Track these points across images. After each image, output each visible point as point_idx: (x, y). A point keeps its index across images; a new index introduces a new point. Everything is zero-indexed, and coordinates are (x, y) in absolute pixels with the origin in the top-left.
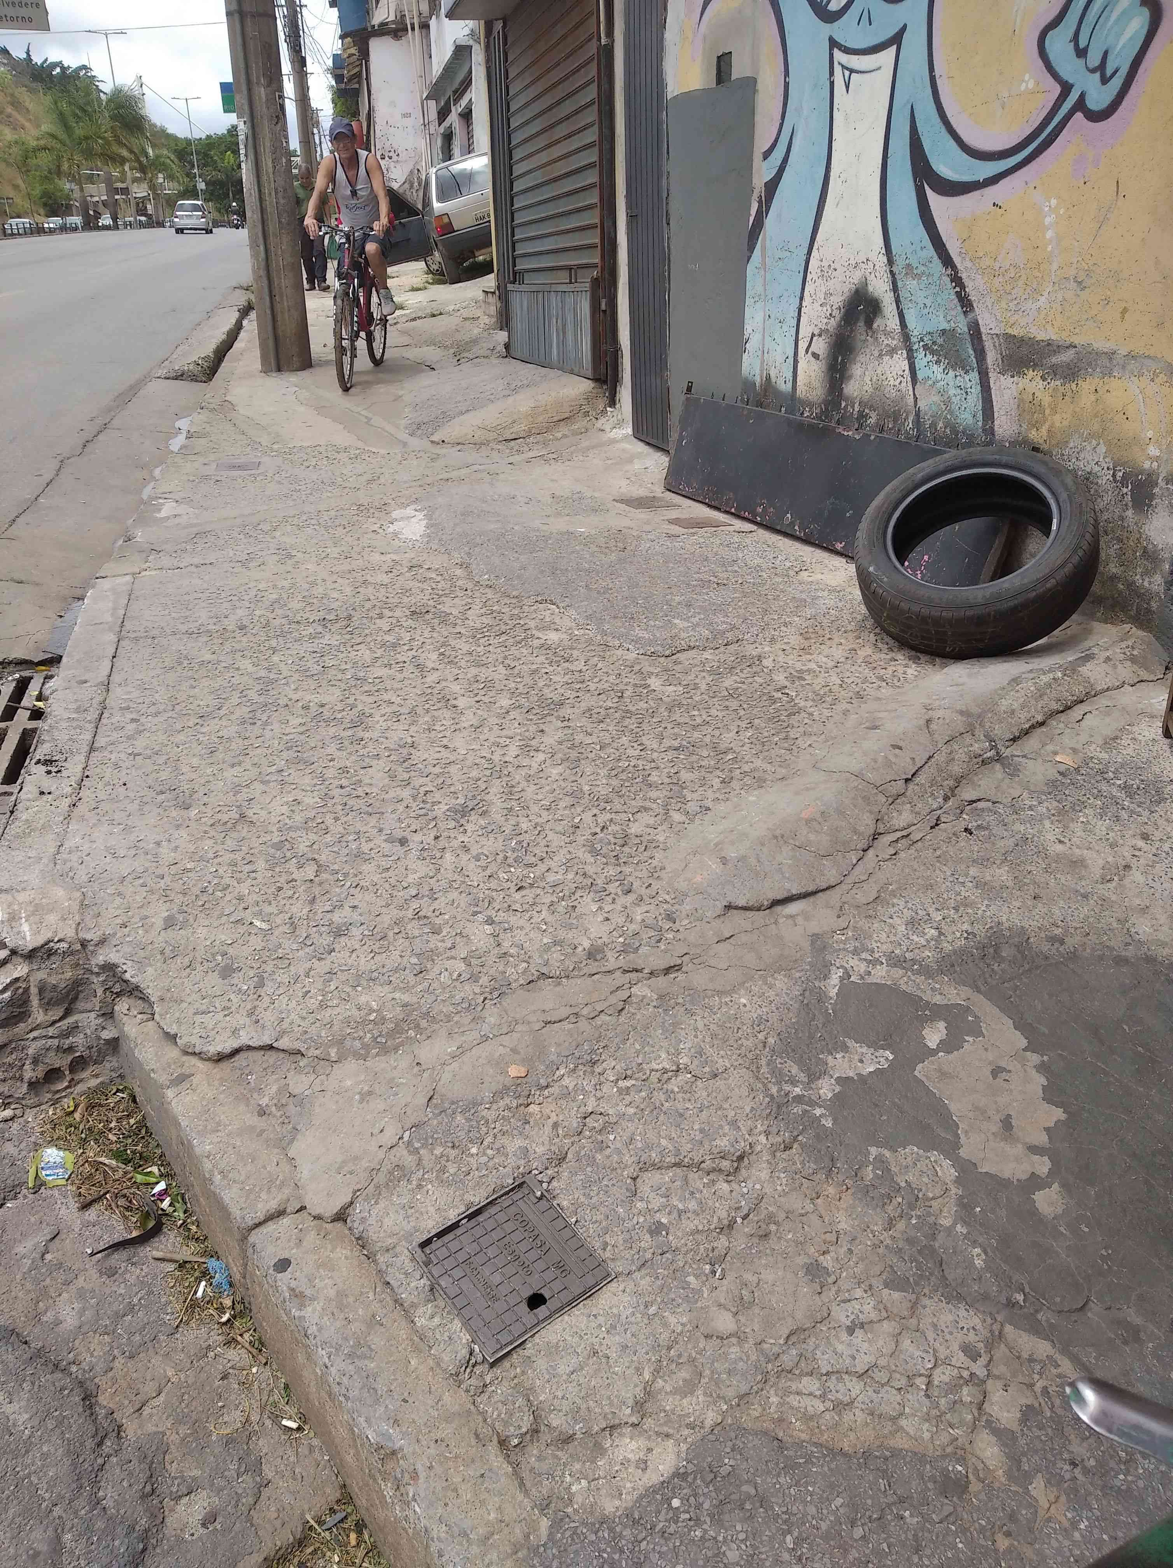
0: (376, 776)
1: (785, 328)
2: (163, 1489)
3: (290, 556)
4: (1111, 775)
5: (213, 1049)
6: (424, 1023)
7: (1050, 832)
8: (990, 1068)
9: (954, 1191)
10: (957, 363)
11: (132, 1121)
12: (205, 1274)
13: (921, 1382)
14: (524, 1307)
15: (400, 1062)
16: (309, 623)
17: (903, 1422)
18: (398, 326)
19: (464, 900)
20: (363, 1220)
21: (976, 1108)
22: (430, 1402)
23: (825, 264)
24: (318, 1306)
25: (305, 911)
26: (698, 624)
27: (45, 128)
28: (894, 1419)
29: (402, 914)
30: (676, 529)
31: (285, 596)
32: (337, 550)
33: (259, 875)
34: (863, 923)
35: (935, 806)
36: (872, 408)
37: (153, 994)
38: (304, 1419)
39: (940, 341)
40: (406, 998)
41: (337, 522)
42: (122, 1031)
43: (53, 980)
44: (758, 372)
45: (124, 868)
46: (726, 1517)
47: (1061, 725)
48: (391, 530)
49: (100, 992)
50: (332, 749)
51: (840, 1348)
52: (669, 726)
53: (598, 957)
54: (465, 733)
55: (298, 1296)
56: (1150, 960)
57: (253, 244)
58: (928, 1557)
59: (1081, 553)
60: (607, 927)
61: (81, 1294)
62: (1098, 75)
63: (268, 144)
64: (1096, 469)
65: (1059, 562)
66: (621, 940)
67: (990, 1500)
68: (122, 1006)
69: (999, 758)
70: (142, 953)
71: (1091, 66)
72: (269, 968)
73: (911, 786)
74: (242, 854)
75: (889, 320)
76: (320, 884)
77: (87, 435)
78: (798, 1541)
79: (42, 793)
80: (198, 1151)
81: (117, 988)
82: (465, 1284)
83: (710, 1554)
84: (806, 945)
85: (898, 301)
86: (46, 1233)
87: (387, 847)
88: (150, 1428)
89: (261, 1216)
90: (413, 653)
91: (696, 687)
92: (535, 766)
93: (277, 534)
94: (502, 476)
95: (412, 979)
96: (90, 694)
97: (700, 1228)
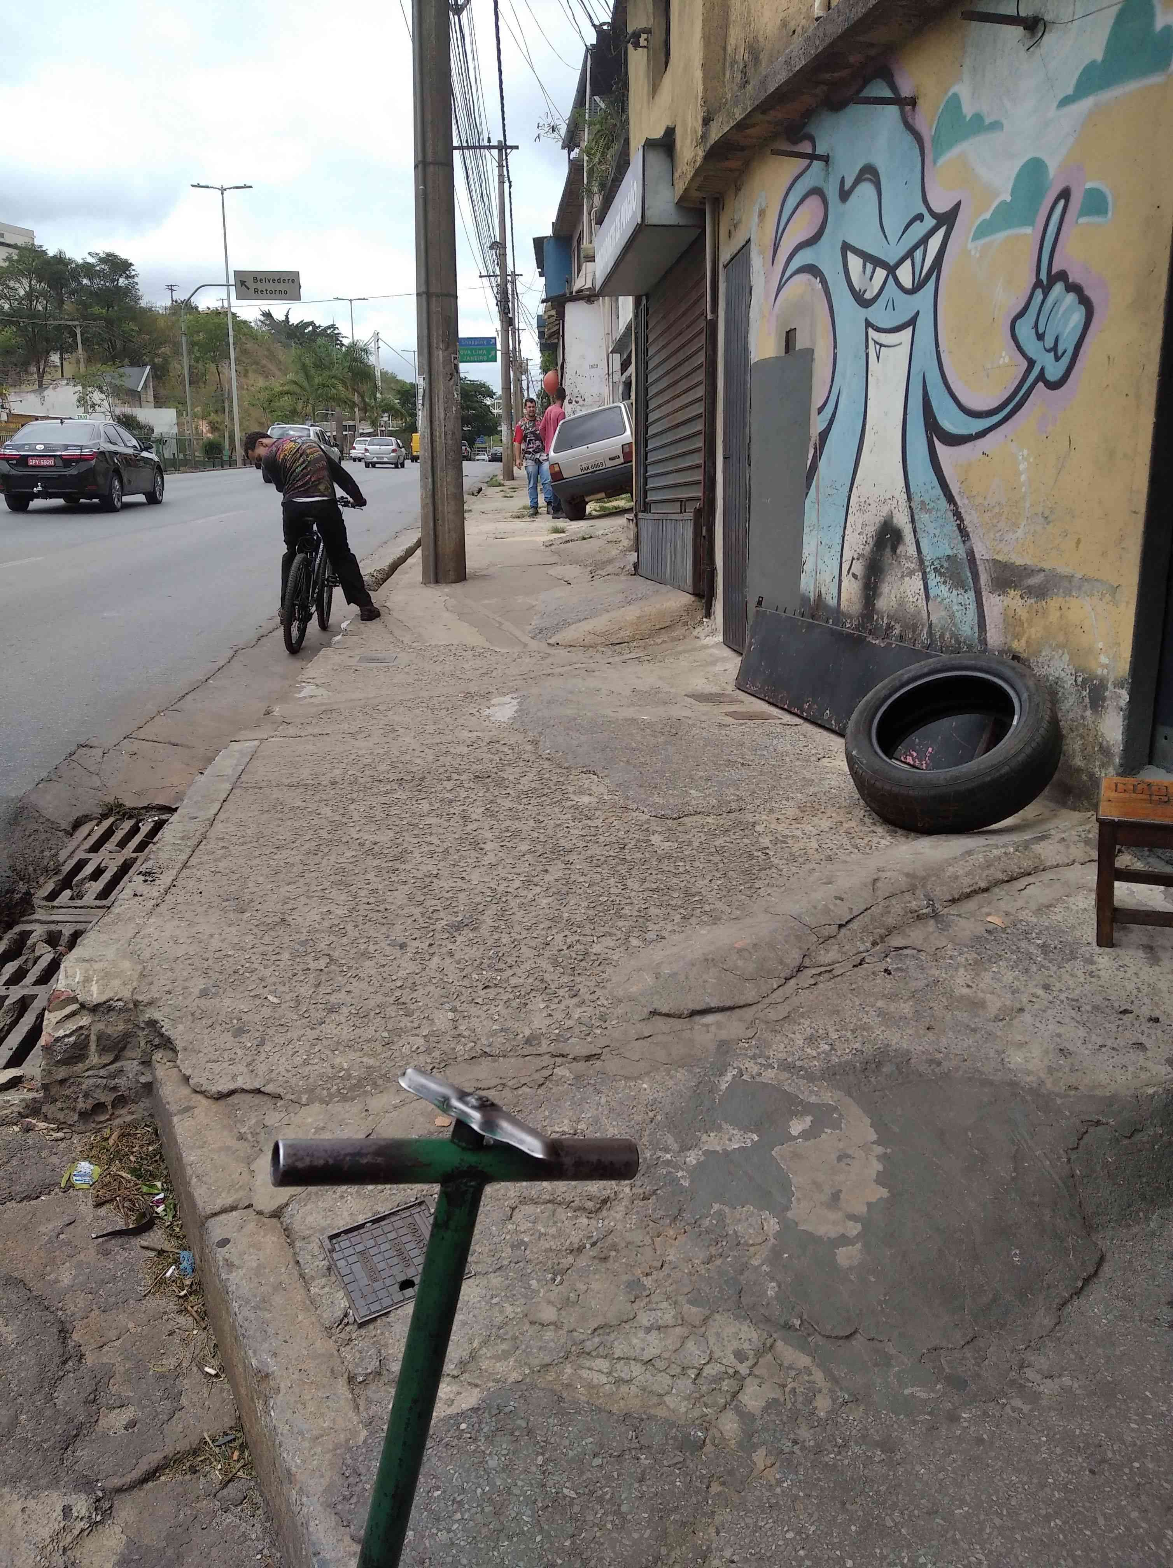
0: (399, 897)
1: (833, 551)
2: (102, 1400)
3: (394, 730)
4: (1034, 935)
5: (214, 1089)
6: (380, 1082)
7: (962, 977)
8: (838, 1154)
9: (773, 1241)
10: (958, 584)
11: (151, 1148)
12: (177, 1262)
13: (692, 1373)
14: (397, 1287)
15: (354, 1108)
16: (389, 781)
17: (667, 1399)
18: (553, 547)
19: (438, 992)
20: (292, 1216)
21: (814, 1183)
22: (304, 1345)
23: (862, 500)
24: (241, 1272)
25: (310, 992)
26: (710, 795)
27: (291, 376)
28: (661, 1396)
29: (385, 999)
30: (729, 720)
31: (377, 760)
32: (434, 727)
33: (282, 964)
34: (768, 1036)
35: (862, 949)
36: (897, 621)
37: (179, 1044)
38: (222, 1369)
39: (946, 565)
40: (371, 1062)
41: (443, 706)
42: (154, 1077)
43: (109, 1031)
44: (812, 589)
45: (180, 951)
46: (498, 1439)
47: (1003, 893)
48: (486, 713)
49: (142, 1044)
50: (370, 876)
51: (635, 1341)
52: (654, 872)
53: (534, 1043)
54: (482, 869)
55: (230, 1265)
56: (1013, 1084)
57: (424, 477)
58: (648, 1486)
59: (1034, 745)
60: (548, 1021)
61: (79, 1265)
62: (1052, 354)
63: (441, 396)
64: (1063, 674)
65: (1012, 752)
66: (557, 1031)
67: (717, 1458)
68: (158, 1056)
69: (935, 915)
70: (178, 1014)
71: (1047, 347)
72: (271, 1032)
73: (843, 931)
74: (273, 947)
75: (908, 547)
76: (328, 973)
77: (262, 631)
78: (546, 1461)
79: (135, 895)
80: (185, 1161)
81: (157, 1041)
82: (357, 1267)
83: (476, 1461)
84: (712, 1047)
85: (915, 531)
86: (66, 1219)
87: (388, 950)
88: (105, 1360)
89: (217, 1208)
90: (465, 807)
91: (690, 843)
92: (530, 896)
93: (391, 713)
94: (597, 673)
95: (379, 1049)
96: (196, 828)
97: (554, 1247)
